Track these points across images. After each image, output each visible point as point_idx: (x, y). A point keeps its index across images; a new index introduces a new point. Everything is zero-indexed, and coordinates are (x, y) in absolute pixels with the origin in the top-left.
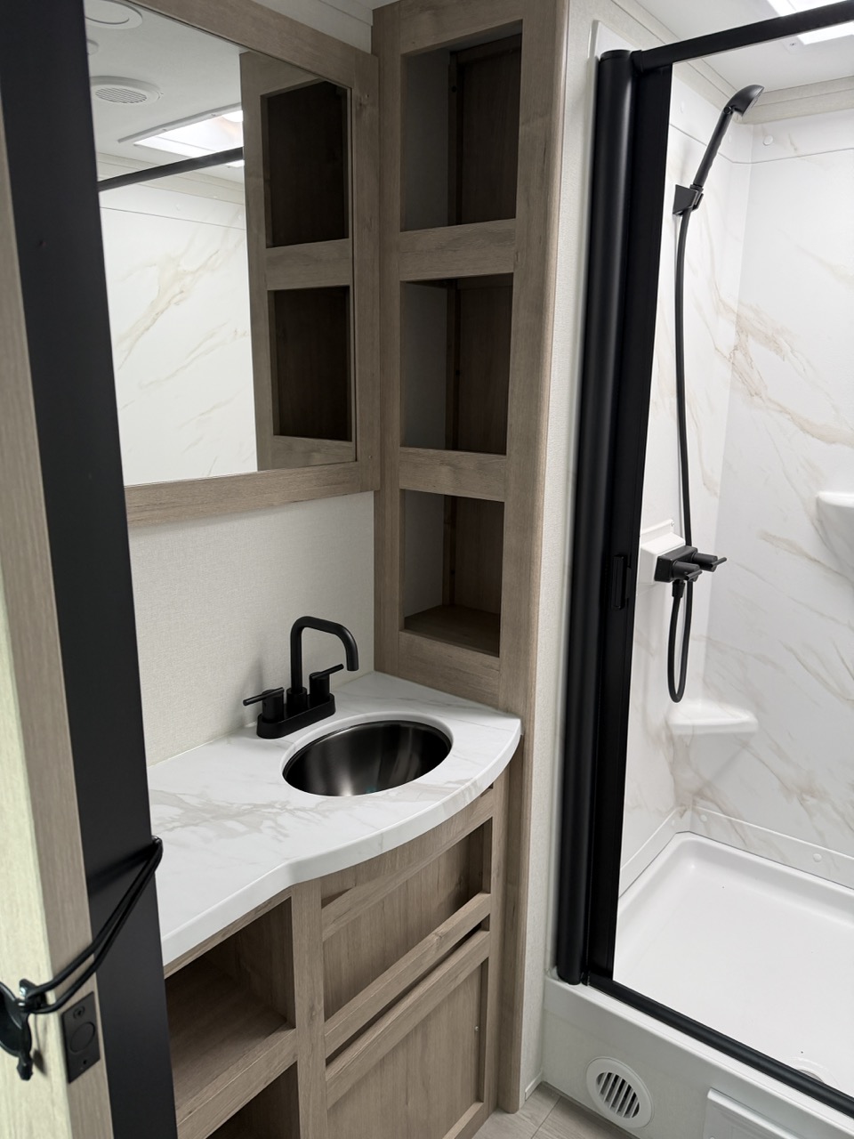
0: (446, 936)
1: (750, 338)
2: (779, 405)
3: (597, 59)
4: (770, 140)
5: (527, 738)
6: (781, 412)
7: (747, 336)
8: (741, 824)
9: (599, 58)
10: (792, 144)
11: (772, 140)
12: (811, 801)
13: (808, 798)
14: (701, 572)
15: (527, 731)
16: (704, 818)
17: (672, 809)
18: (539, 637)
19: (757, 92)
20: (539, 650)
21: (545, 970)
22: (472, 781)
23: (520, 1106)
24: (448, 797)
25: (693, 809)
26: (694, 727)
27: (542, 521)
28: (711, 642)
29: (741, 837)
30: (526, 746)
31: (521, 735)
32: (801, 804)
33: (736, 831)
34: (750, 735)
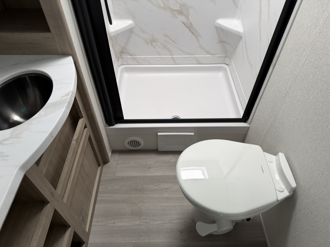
0: (78, 139)
5: (76, 62)
8: (136, 57)
12: (154, 44)
13: (153, 43)
15: (76, 60)
16: (125, 59)
17: (116, 60)
20: (68, 24)
22: (71, 92)
23: (110, 159)
24: (66, 104)
25: (121, 58)
26: (117, 31)
29: (137, 61)
30: (77, 65)
31: (74, 62)
32: (152, 45)
33: (135, 60)
34: (133, 28)
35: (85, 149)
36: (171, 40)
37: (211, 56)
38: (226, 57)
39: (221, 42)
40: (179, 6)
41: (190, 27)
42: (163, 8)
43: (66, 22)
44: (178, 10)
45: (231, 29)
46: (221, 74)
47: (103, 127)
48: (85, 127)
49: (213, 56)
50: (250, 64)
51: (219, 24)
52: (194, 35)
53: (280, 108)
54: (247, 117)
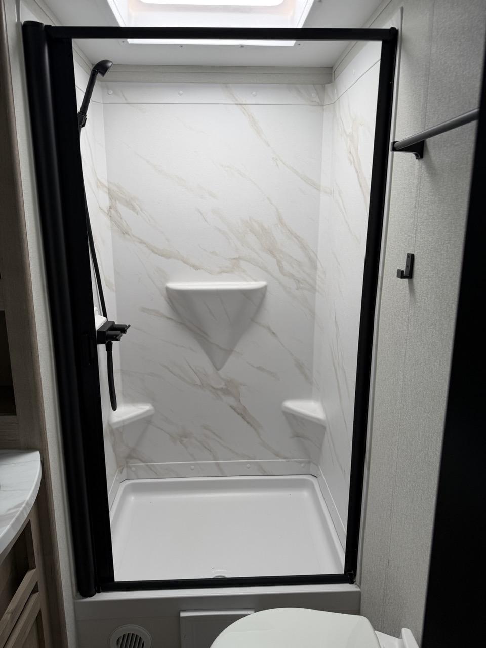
1: (118, 202)
2: (139, 239)
3: (22, 25)
4: (111, 92)
6: (141, 243)
7: (116, 201)
8: (154, 465)
9: (23, 24)
10: (123, 96)
11: (112, 92)
12: (185, 440)
14: (122, 335)
15: (45, 456)
16: (133, 469)
17: (117, 471)
18: (44, 395)
19: (110, 64)
20: (44, 403)
21: (73, 597)
22: (26, 502)
24: (14, 520)
25: (127, 467)
26: (123, 421)
27: (35, 320)
28: (123, 372)
29: (154, 472)
30: (45, 466)
31: (41, 461)
32: (181, 443)
33: (152, 470)
34: (151, 416)
35: (24, 640)
36: (214, 433)
37: (283, 460)
38: (309, 462)
39: (297, 436)
40: (223, 383)
41: (243, 414)
42: (200, 386)
43: (43, 400)
44: (222, 388)
45: (307, 416)
46: (305, 494)
47: (71, 597)
48: (35, 590)
49: (287, 461)
50: (342, 469)
51: (289, 409)
52: (251, 425)
53: (389, 538)
54: (353, 572)
